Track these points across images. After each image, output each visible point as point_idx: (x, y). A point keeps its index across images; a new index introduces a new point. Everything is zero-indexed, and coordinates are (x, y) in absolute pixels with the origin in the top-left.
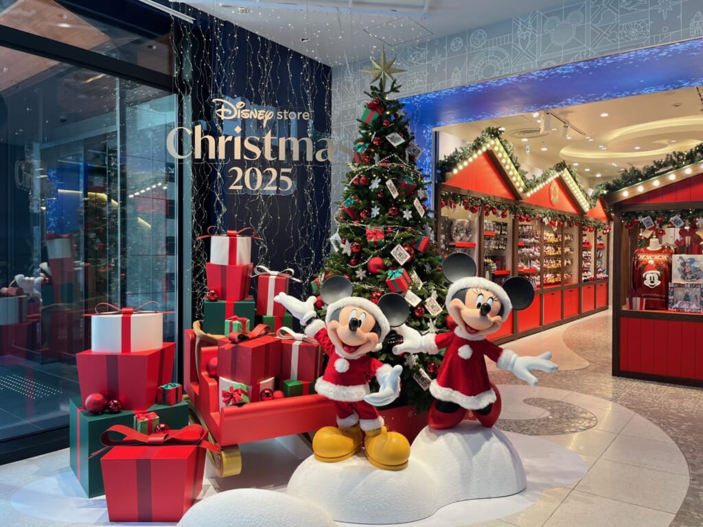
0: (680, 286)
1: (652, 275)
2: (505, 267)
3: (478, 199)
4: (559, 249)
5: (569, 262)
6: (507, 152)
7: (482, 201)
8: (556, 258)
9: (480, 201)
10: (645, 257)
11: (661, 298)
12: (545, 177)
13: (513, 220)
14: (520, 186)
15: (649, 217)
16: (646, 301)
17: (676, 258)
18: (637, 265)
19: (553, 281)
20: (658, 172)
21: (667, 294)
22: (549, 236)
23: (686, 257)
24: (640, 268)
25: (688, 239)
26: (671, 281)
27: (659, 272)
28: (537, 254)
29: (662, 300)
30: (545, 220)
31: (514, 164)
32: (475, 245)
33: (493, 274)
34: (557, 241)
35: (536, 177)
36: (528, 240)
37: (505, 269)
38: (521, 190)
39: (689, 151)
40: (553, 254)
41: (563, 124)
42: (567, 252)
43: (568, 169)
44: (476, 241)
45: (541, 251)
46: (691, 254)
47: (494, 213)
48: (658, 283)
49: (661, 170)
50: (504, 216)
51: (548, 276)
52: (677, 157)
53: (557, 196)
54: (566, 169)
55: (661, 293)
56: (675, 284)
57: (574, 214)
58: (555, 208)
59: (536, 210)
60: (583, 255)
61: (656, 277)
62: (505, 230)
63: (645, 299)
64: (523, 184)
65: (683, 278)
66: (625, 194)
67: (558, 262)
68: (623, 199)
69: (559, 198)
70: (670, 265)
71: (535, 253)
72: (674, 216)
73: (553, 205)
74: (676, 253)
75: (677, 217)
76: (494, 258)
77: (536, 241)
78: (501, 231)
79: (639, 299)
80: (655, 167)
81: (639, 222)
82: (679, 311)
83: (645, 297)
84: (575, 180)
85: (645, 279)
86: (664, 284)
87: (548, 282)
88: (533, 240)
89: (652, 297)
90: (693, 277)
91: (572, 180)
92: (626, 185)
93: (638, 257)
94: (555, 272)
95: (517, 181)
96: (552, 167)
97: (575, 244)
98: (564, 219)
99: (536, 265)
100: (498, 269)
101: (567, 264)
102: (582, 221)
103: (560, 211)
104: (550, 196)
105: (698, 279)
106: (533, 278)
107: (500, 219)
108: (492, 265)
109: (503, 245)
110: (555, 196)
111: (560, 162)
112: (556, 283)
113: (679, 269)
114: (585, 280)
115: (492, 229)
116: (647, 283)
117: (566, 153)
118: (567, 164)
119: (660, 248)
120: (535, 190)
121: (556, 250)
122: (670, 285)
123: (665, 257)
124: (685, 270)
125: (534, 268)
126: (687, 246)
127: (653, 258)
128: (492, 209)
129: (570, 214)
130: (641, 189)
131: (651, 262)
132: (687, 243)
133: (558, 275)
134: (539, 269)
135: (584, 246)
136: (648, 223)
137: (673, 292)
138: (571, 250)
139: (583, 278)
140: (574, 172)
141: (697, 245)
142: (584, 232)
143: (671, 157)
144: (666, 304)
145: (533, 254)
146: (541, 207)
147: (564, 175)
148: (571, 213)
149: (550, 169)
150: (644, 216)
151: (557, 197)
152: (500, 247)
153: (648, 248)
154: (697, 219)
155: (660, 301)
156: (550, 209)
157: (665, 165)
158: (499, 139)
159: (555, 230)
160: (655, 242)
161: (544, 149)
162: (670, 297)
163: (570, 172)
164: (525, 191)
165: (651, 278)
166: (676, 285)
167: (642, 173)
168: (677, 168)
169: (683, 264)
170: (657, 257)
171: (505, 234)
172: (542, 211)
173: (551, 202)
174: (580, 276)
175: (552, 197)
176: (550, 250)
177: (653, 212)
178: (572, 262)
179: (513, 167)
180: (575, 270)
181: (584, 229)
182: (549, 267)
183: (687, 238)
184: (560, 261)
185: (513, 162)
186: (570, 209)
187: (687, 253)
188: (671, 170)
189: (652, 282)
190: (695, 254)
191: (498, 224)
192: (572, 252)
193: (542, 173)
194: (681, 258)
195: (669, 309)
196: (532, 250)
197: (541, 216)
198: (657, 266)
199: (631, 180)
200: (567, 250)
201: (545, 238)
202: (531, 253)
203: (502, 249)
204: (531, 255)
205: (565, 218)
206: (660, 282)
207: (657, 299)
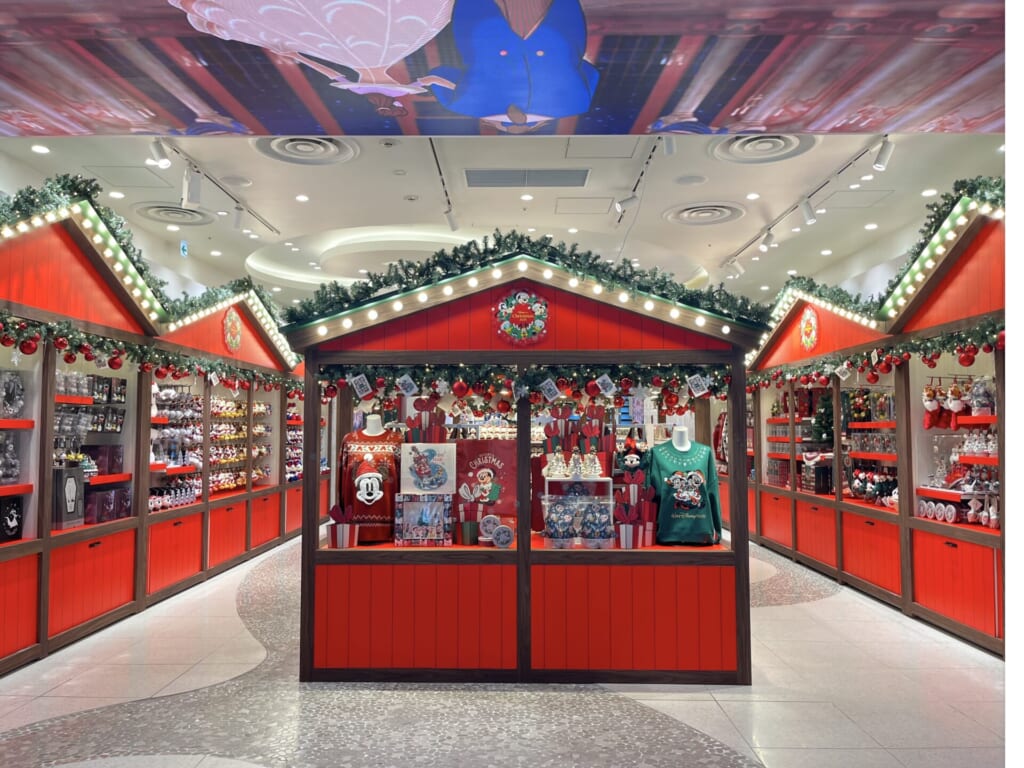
0: (413, 498)
1: (369, 481)
2: (120, 467)
3: (41, 324)
4: (244, 428)
5: (264, 450)
6: (115, 236)
7: (50, 330)
8: (237, 444)
9: (43, 328)
10: (360, 448)
11: (383, 522)
12: (209, 300)
13: (140, 375)
14: (151, 309)
15: (363, 375)
16: (360, 528)
17: (406, 447)
18: (347, 463)
19: (233, 485)
20: (377, 294)
21: (393, 515)
22: (224, 404)
23: (422, 447)
24: (351, 470)
25: (425, 416)
26: (399, 491)
27: (380, 476)
28: (198, 438)
29: (386, 525)
30: (212, 376)
31: (134, 264)
32: (32, 423)
33: (87, 485)
34: (241, 413)
35: (189, 298)
36: (179, 413)
37: (121, 472)
38: (154, 316)
39: (424, 262)
40: (232, 437)
41: (235, 204)
42: (260, 434)
43: (257, 293)
44: (35, 414)
45: (204, 433)
46: (430, 442)
47: (88, 358)
48: (378, 495)
49: (382, 291)
50: (114, 364)
51: (222, 476)
52: (406, 272)
53: (238, 334)
54: (252, 292)
55: (383, 513)
56: (404, 496)
57: (270, 369)
58: (234, 357)
59: (193, 358)
60: (289, 438)
61: (376, 485)
62: (120, 394)
63: (357, 527)
64: (157, 305)
65: (418, 485)
66: (322, 331)
67: (242, 451)
68: (319, 341)
69: (242, 341)
70: (397, 461)
71: (195, 436)
72: (402, 375)
73: (230, 352)
74: (407, 442)
75: (406, 378)
76: (91, 450)
77: (196, 414)
78: (110, 396)
79: (347, 527)
80: (371, 285)
81: (347, 383)
82: (410, 545)
83: (359, 522)
84: (269, 312)
85: (358, 489)
86: (388, 497)
87: (222, 487)
88: (189, 413)
89: (369, 521)
90: (432, 483)
91: (266, 312)
92: (322, 315)
93: (349, 449)
94: (235, 469)
95: (143, 297)
96: (225, 284)
97: (275, 421)
98: (251, 377)
99: (194, 459)
100: (100, 474)
101: (260, 453)
102: (285, 382)
103: (243, 363)
104: (224, 336)
105: (441, 484)
106: (191, 482)
107: (106, 371)
108: (86, 464)
109: (116, 423)
110: (234, 337)
111: (241, 278)
112: (238, 488)
113: (411, 469)
114: (291, 479)
115: (85, 391)
116: (361, 496)
117: (255, 264)
118: (254, 283)
119: (382, 432)
120: (188, 321)
121: (240, 430)
122: (398, 498)
123: (389, 448)
124: (420, 470)
125: (192, 464)
126: (424, 428)
127: (371, 449)
128: (80, 348)
129: (262, 368)
130: (347, 325)
131: (369, 457)
132: (423, 422)
133: (242, 474)
134: (201, 464)
135: (288, 422)
136: (362, 386)
137: (401, 511)
138: (268, 429)
139: (288, 476)
140: (266, 299)
141: (438, 427)
142: (289, 401)
143: (396, 269)
144: (390, 533)
145: (191, 438)
146: (206, 353)
147: (250, 302)
148: (265, 368)
149: (222, 287)
150: (356, 375)
151: (238, 338)
152: (109, 427)
153: (365, 432)
154: (437, 382)
155: (383, 528)
156: (224, 358)
157: (387, 282)
158: (93, 204)
159: (235, 396)
160: (375, 421)
161: (216, 253)
162: (398, 521)
163: (261, 298)
164: (163, 320)
165: (369, 487)
166: (407, 499)
167: (349, 293)
168: (405, 290)
169: (417, 460)
170: (378, 448)
171: (119, 402)
172: (207, 361)
173: (226, 345)
174: (282, 472)
175: (229, 337)
176: (225, 431)
177: (369, 367)
178: (268, 450)
179: (132, 269)
180: (274, 464)
181: (289, 396)
182: (224, 461)
183: (423, 413)
184: (245, 450)
185: (131, 259)
186: (263, 359)
187: (424, 442)
188: (395, 293)
189: (370, 494)
190: (435, 442)
191: (99, 380)
192: (269, 434)
193: (205, 290)
194: (414, 449)
195: (396, 541)
196: (188, 432)
197: (203, 370)
198: (378, 464)
199: (331, 306)
200: (259, 429)
201: (215, 410)
202: (186, 436)
203: (115, 431)
204: (188, 440)
205: (254, 376)
206: (382, 493)
207: (378, 525)
